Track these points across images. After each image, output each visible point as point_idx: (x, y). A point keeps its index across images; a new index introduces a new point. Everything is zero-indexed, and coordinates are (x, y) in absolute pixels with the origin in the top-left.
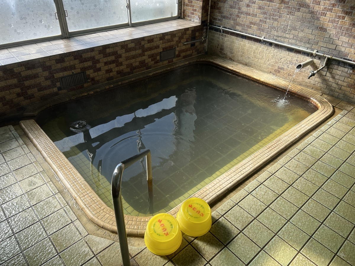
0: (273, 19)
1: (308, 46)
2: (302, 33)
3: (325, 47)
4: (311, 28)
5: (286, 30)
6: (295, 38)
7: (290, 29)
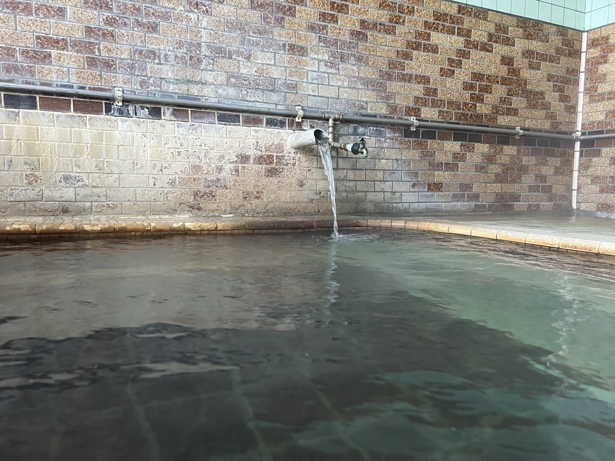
0: (139, 24)
1: (275, 97)
2: (250, 64)
3: (316, 96)
4: (269, 49)
5: (199, 61)
6: (233, 80)
7: (209, 57)
